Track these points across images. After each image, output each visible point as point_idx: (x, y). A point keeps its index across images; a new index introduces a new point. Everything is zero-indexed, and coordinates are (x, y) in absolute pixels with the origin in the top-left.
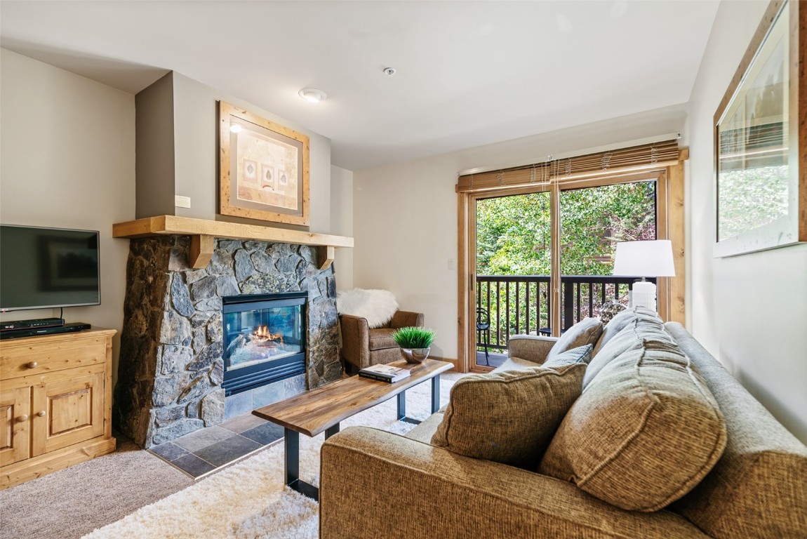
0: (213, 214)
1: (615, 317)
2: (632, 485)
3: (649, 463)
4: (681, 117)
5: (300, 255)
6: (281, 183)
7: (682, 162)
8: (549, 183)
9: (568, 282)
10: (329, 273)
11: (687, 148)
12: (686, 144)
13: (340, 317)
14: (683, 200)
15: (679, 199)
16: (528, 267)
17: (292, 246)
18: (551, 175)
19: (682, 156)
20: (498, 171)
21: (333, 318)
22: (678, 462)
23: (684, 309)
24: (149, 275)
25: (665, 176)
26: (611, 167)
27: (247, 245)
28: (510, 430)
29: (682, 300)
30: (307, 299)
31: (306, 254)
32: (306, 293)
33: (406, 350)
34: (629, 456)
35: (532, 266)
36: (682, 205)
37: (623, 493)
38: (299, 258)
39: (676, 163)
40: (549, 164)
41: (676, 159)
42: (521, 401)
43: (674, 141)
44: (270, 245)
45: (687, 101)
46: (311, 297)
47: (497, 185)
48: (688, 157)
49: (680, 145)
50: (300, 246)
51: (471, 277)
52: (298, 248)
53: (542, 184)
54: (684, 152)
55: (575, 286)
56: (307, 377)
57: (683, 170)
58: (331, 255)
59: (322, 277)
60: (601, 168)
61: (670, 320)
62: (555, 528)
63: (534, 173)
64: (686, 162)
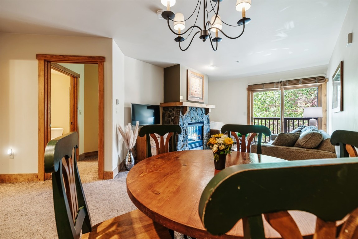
0: (186, 100)
1: (303, 129)
2: (309, 144)
3: (312, 141)
4: (326, 69)
5: (202, 111)
6: (199, 90)
7: (326, 83)
8: (281, 88)
9: (286, 119)
10: (208, 116)
11: (328, 78)
12: (328, 77)
13: (210, 130)
14: (326, 94)
15: (325, 94)
16: (263, 114)
17: (200, 108)
18: (282, 86)
19: (326, 81)
20: (263, 84)
21: (209, 130)
22: (316, 140)
23: (326, 128)
24: (172, 116)
25: (321, 86)
26: (302, 84)
27: (192, 108)
28: (288, 141)
29: (326, 125)
30: (203, 124)
31: (203, 110)
32: (203, 122)
33: (240, 138)
34: (309, 140)
35: (265, 114)
36: (326, 96)
37: (308, 145)
38: (202, 112)
39: (324, 83)
40: (281, 82)
41: (324, 82)
42: (290, 137)
43: (323, 76)
44: (197, 108)
45: (328, 64)
46: (204, 124)
47: (262, 89)
48: (328, 81)
49: (326, 77)
50: (202, 108)
51: (252, 118)
52: (202, 109)
53: (278, 88)
54: (327, 79)
55: (288, 120)
56: (203, 147)
57: (326, 85)
58: (210, 111)
59: (207, 117)
60: (299, 84)
61: (322, 129)
62: (298, 151)
63: (276, 85)
64: (327, 83)
